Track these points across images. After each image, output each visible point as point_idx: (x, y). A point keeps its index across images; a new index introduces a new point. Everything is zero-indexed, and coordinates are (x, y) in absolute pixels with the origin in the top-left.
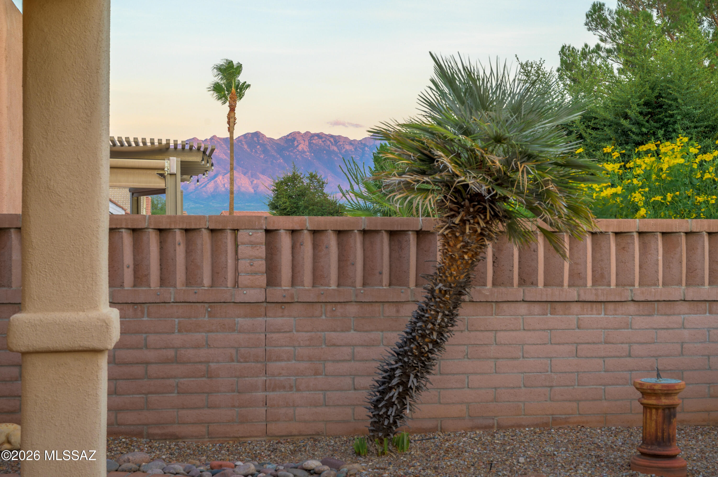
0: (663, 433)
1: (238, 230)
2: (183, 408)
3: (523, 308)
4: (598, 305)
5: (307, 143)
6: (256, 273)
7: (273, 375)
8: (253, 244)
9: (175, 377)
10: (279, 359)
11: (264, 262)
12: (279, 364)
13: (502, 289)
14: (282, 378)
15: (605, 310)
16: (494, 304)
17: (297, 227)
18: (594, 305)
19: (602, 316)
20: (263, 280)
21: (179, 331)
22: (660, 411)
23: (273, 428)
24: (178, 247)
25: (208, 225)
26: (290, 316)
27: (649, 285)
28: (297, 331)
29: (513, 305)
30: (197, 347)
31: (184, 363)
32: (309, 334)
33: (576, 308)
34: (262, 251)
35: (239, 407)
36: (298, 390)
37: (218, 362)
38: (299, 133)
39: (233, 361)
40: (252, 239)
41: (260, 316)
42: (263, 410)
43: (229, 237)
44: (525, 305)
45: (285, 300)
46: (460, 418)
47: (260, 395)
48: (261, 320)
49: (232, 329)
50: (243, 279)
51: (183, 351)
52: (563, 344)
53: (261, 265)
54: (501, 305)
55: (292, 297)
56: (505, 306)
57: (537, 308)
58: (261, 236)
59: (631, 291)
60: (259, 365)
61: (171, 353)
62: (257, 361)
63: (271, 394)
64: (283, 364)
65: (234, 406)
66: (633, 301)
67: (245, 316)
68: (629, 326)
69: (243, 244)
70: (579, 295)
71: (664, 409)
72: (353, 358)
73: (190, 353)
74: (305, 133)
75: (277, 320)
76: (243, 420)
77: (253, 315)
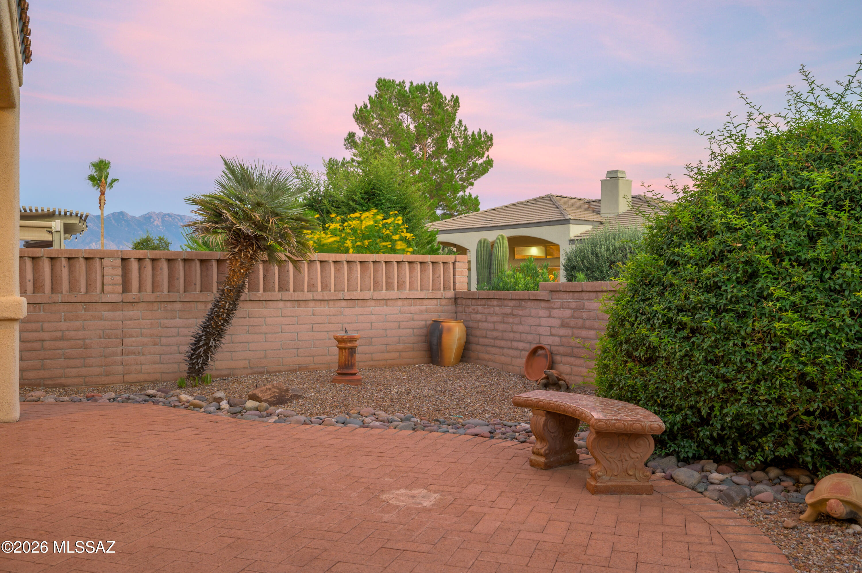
0: (348, 362)
1: (103, 258)
2: (68, 368)
3: (281, 304)
4: (324, 302)
5: (160, 220)
6: (115, 285)
7: (128, 346)
8: (114, 267)
9: (62, 349)
10: (131, 336)
11: (121, 278)
12: (131, 339)
13: (269, 293)
14: (133, 348)
15: (328, 304)
16: (264, 302)
17: (142, 257)
18: (322, 302)
19: (327, 308)
20: (120, 289)
21: (65, 320)
22: (347, 350)
23: (127, 378)
24: (63, 269)
25: (83, 255)
26: (138, 310)
27: (353, 291)
28: (143, 319)
29: (275, 302)
30: (77, 330)
31: (68, 340)
32: (150, 321)
33: (311, 304)
34: (119, 271)
35: (105, 366)
36: (143, 355)
37: (91, 339)
38: (154, 213)
39: (101, 338)
40: (113, 264)
41: (118, 310)
42: (121, 367)
43: (98, 262)
44: (282, 302)
45: (134, 301)
46: (244, 368)
47: (119, 358)
48: (119, 313)
49: (101, 319)
50: (107, 288)
51: (67, 333)
52: (305, 324)
53: (119, 280)
54: (268, 302)
55: (139, 298)
56: (270, 303)
57: (289, 304)
58: (119, 262)
59: (343, 294)
60: (118, 340)
61: (59, 334)
62: (117, 338)
63: (126, 358)
64: (134, 339)
65: (102, 366)
66: (344, 299)
67: (109, 311)
68: (342, 314)
69: (106, 267)
70: (313, 296)
71: (349, 349)
72: (178, 335)
73: (73, 334)
74: (159, 213)
75: (130, 313)
76: (108, 374)
77: (114, 310)
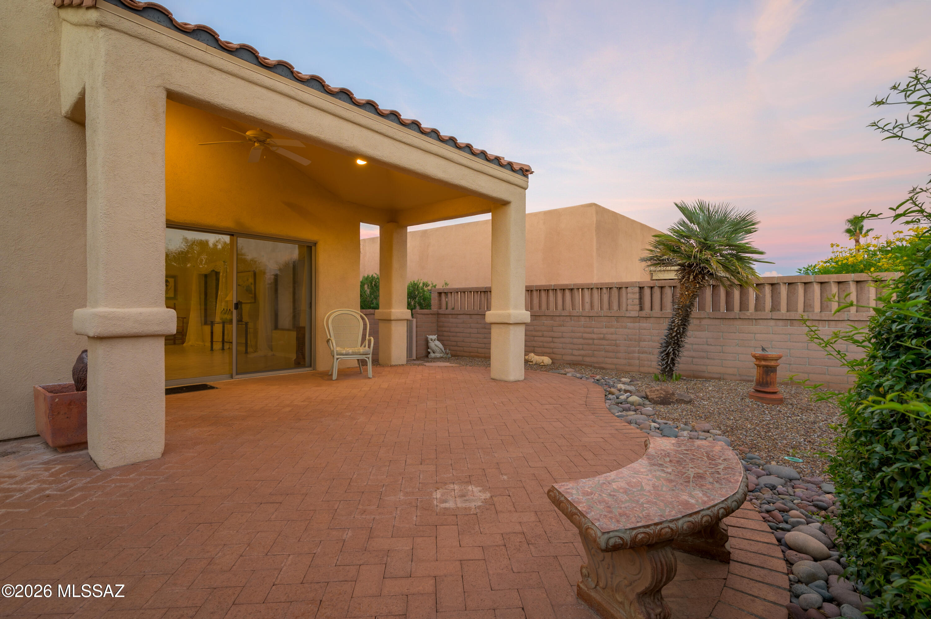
0: (763, 380)
1: (627, 288)
2: (606, 358)
3: (772, 323)
4: (824, 322)
6: (635, 305)
7: (642, 347)
8: (633, 293)
9: (604, 345)
10: (644, 341)
11: (638, 300)
12: (645, 343)
13: (759, 313)
14: (646, 349)
15: (829, 325)
16: (754, 321)
17: (652, 286)
18: (821, 322)
19: (827, 328)
20: (638, 308)
21: (605, 328)
22: (761, 368)
23: (642, 369)
24: (604, 295)
25: (616, 286)
26: (649, 323)
27: (863, 312)
28: (653, 329)
29: (766, 321)
30: (612, 334)
31: (607, 340)
32: (657, 331)
34: (637, 296)
35: (628, 359)
36: (653, 354)
37: (620, 340)
39: (626, 340)
40: (633, 291)
41: (637, 323)
42: (638, 361)
43: (624, 289)
44: (773, 321)
45: (647, 316)
46: (733, 375)
47: (636, 355)
49: (626, 328)
50: (630, 307)
51: (606, 335)
52: (798, 342)
53: (637, 301)
54: (758, 321)
55: (650, 315)
56: (761, 321)
57: (781, 323)
58: (637, 290)
59: (847, 314)
60: (636, 343)
61: (602, 336)
62: (636, 341)
63: (641, 355)
64: (646, 343)
65: (626, 359)
66: (848, 320)
67: (631, 323)
69: (629, 293)
70: (808, 317)
71: (763, 367)
73: (609, 336)
75: (644, 325)
76: (630, 365)
77: (634, 322)
